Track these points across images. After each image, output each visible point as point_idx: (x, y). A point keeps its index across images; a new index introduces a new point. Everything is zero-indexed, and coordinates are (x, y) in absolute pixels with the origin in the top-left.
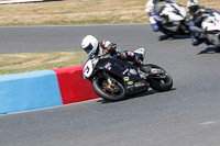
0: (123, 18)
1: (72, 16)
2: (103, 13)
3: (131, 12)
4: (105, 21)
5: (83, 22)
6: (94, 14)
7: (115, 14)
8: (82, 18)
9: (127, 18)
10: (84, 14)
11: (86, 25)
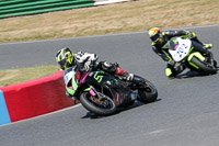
0: (65, 32)
1: (15, 34)
2: (46, 29)
3: (73, 26)
4: (48, 36)
5: (26, 39)
6: (37, 30)
7: (58, 28)
8: (25, 35)
9: (70, 32)
10: (26, 30)
11: (30, 41)
